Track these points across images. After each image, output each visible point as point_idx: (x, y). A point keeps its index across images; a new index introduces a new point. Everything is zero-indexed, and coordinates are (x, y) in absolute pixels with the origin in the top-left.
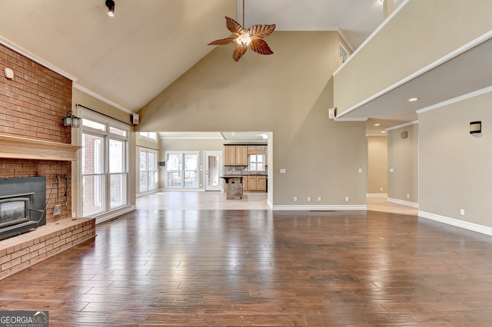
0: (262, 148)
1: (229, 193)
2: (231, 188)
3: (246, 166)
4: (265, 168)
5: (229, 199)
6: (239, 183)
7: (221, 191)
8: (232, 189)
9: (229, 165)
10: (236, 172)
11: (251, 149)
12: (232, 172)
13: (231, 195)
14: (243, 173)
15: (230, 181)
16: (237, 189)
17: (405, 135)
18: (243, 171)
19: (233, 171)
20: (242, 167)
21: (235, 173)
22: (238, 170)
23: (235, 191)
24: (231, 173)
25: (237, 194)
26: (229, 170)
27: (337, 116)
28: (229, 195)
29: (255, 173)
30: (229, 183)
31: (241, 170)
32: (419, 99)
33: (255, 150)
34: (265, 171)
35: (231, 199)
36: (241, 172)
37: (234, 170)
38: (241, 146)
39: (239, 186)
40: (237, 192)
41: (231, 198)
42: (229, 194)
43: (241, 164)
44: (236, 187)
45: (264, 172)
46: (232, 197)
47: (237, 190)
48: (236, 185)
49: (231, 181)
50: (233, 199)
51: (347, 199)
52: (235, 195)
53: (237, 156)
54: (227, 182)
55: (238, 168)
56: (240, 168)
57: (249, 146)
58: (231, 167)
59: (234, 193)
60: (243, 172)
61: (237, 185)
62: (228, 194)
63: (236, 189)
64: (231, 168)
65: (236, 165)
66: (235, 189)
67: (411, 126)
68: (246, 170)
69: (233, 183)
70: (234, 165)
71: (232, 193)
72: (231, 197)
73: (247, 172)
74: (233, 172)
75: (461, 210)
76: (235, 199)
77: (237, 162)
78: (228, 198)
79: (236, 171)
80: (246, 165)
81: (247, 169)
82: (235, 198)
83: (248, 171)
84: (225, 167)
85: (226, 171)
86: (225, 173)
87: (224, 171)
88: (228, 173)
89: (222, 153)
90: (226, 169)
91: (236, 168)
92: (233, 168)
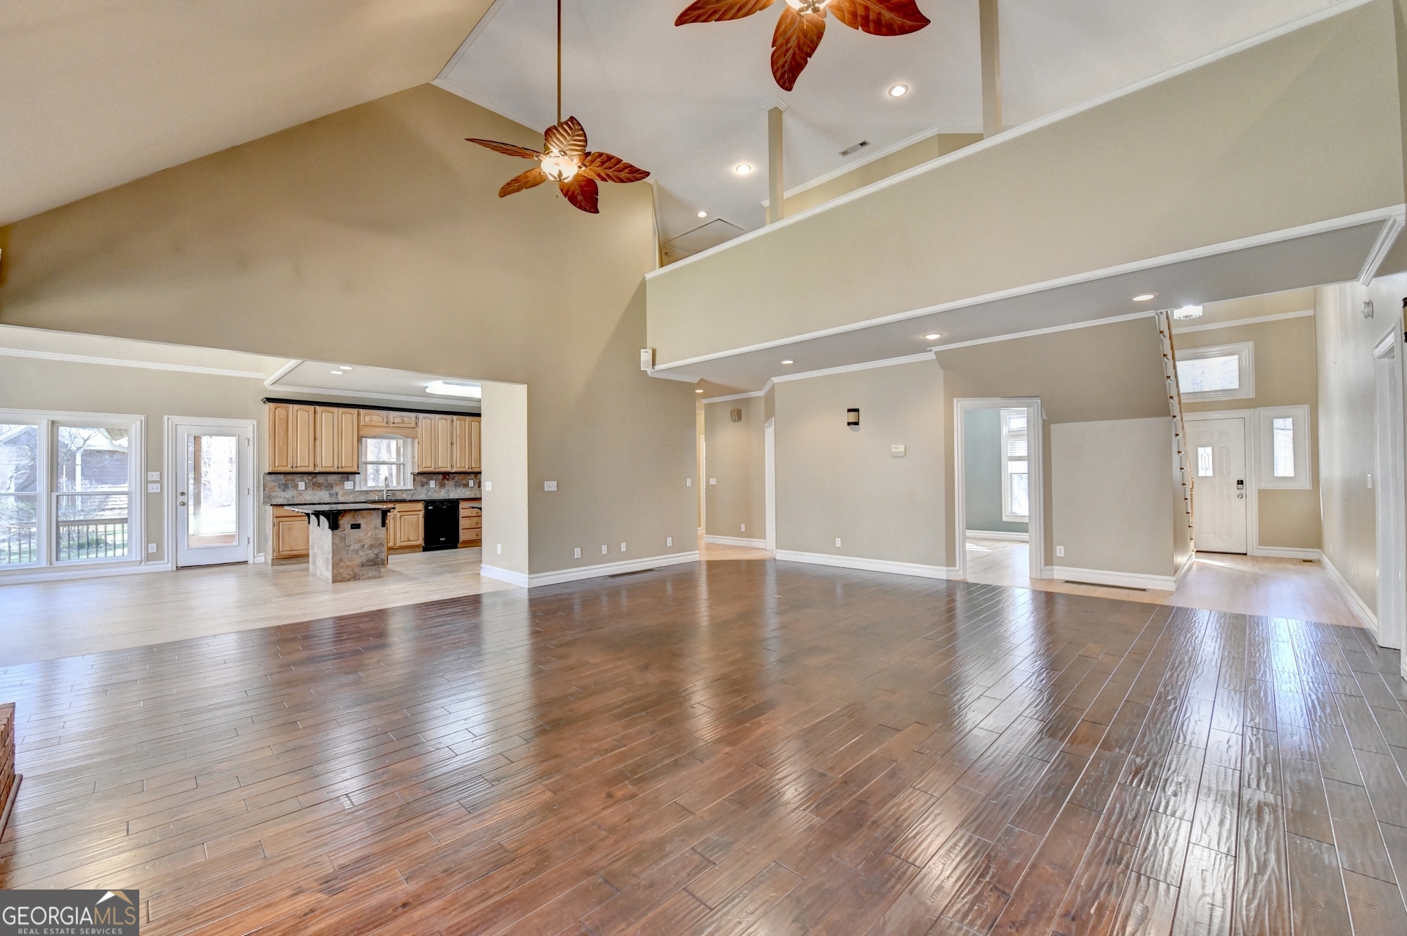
0: (406, 420)
1: (341, 560)
2: (349, 546)
3: (347, 475)
4: (414, 480)
5: (341, 581)
6: (376, 528)
7: (251, 562)
8: (351, 547)
9: (289, 469)
10: (310, 492)
11: (371, 421)
12: (295, 493)
13: (347, 567)
14: (337, 498)
15: (345, 522)
16: (371, 546)
17: (737, 415)
18: (336, 489)
19: (297, 490)
20: (331, 478)
21: (308, 498)
22: (319, 487)
23: (361, 553)
24: (293, 497)
25: (368, 561)
26: (285, 487)
27: (658, 367)
28: (342, 567)
29: (380, 494)
30: (339, 530)
31: (329, 487)
32: (794, 361)
33: (384, 424)
34: (412, 488)
35: (349, 580)
36: (331, 492)
37: (302, 486)
38: (336, 409)
39: (376, 534)
40: (371, 554)
41: (348, 577)
42: (343, 563)
43: (335, 467)
44: (367, 541)
45: (408, 492)
46: (351, 573)
47: (371, 550)
48: (367, 533)
49: (348, 524)
50: (355, 577)
51: (669, 542)
52: (363, 565)
53: (318, 442)
54: (334, 526)
55: (321, 482)
56: (326, 480)
57: (362, 411)
58: (290, 477)
59: (358, 561)
60: (337, 494)
61: (369, 535)
62: (337, 564)
63: (366, 546)
64: (293, 480)
65: (317, 471)
66: (363, 546)
67: (747, 400)
68: (348, 485)
69: (356, 526)
70: (311, 469)
71: (352, 561)
72: (349, 574)
73: (353, 492)
74: (300, 494)
75: (837, 539)
76: (364, 579)
77: (318, 462)
78: (339, 578)
79: (313, 489)
80: (354, 469)
81: (353, 482)
82: (364, 575)
83: (357, 489)
84: (268, 478)
85: (272, 492)
86: (267, 497)
87: (264, 490)
88: (277, 497)
89: (252, 426)
90: (272, 484)
91: (312, 480)
92: (299, 479)
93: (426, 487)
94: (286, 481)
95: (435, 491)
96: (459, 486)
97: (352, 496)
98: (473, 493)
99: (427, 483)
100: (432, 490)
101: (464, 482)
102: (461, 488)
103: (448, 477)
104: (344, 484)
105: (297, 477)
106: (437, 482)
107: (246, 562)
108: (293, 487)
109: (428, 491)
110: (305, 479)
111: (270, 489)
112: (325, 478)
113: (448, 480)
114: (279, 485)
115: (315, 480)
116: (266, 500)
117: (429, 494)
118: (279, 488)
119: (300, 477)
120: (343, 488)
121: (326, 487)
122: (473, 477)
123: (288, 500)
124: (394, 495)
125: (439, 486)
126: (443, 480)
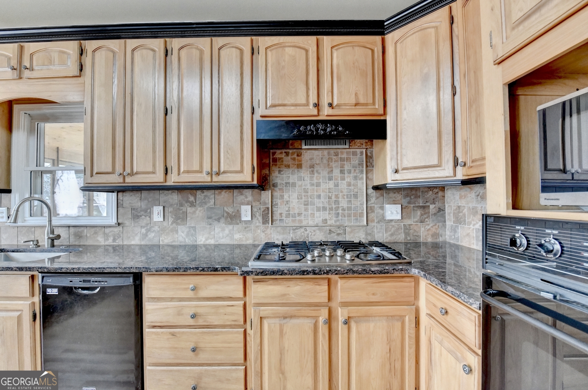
93: (144, 221)
95: (163, 230)
96: (218, 220)
98: (250, 235)
99: (148, 213)
100: (156, 228)
101: (230, 210)
102: (222, 224)
103: (192, 199)
106: (169, 210)
109: (148, 231)
113: (192, 205)
117: (151, 235)
122: (250, 198)
124: (78, 236)
125: (171, 220)
126: (182, 205)
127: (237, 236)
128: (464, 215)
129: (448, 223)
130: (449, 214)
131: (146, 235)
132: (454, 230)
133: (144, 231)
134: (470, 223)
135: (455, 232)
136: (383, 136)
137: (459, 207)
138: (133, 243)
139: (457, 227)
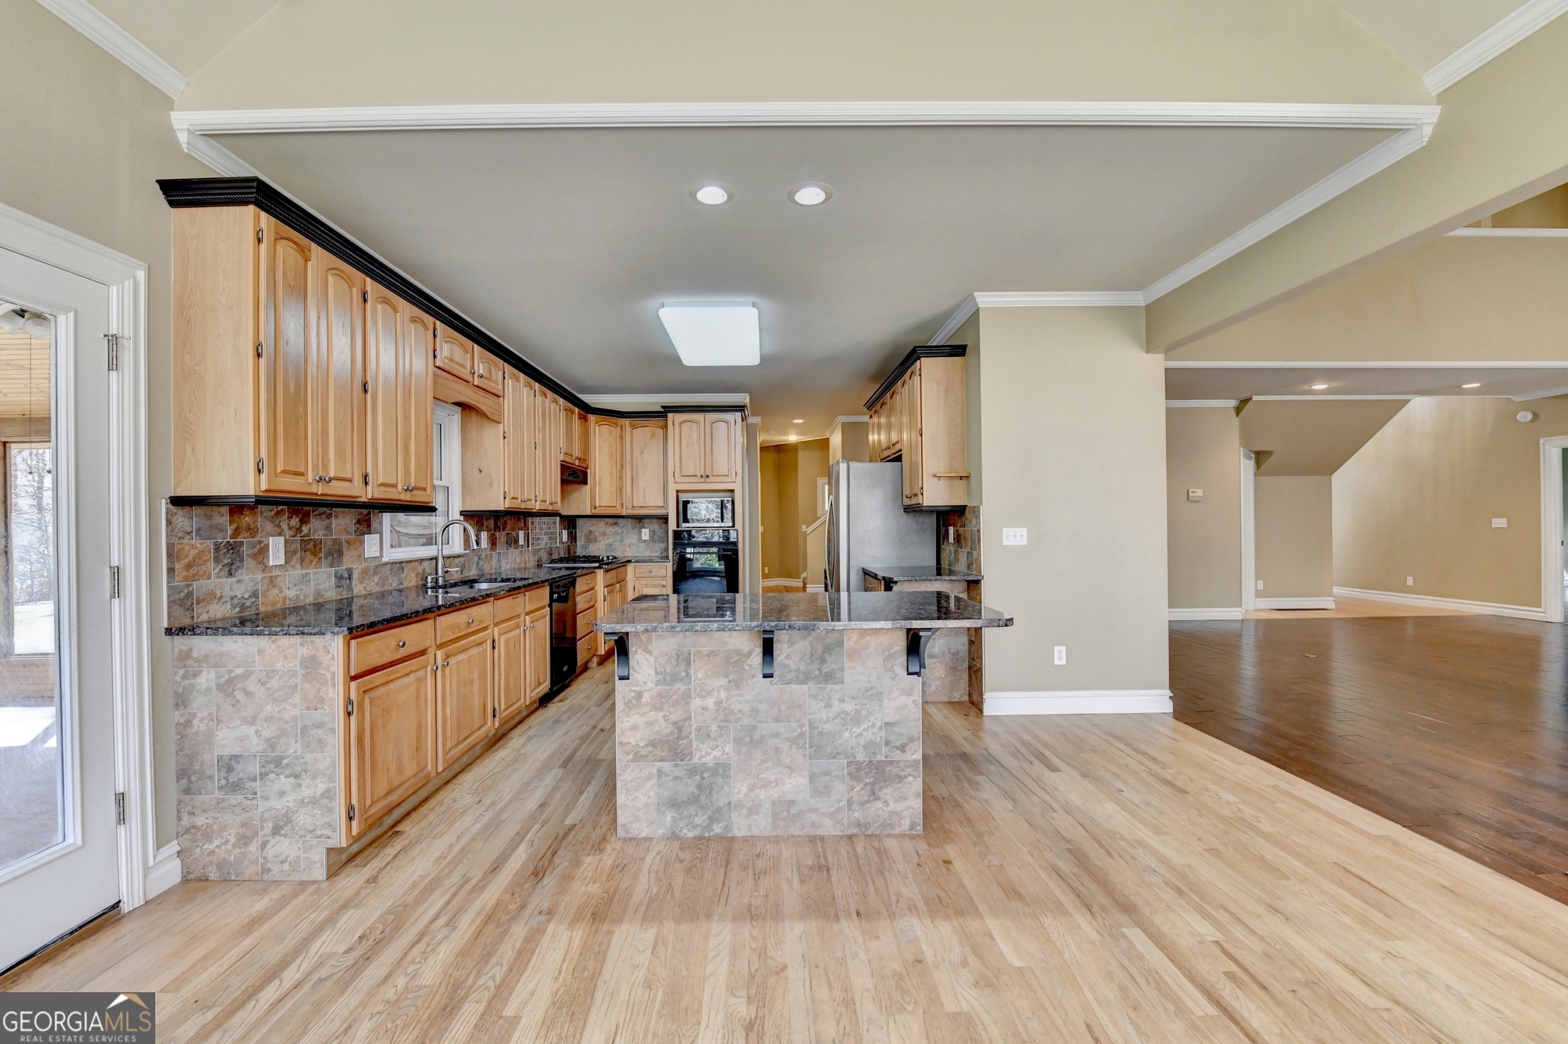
10: (296, 572)
12: (259, 576)
14: (350, 588)
18: (349, 560)
19: (265, 568)
20: (341, 523)
21: (291, 594)
22: (315, 554)
24: (255, 594)
26: (227, 556)
31: (336, 553)
36: (341, 569)
37: (276, 549)
45: (457, 560)
55: (319, 535)
56: (328, 528)
58: (247, 518)
60: (350, 574)
64: (252, 531)
68: (371, 545)
73: (379, 566)
74: (273, 582)
79: (302, 562)
81: (377, 536)
83: (385, 556)
84: (182, 518)
85: (194, 577)
86: (181, 603)
87: (171, 571)
88: (212, 597)
89: (128, 285)
90: (196, 545)
91: (299, 530)
92: (269, 526)
94: (236, 532)
97: (376, 579)
99: (478, 539)
104: (362, 542)
105: (262, 519)
106: (489, 533)
107: (110, 915)
108: (255, 556)
110: (284, 526)
111: (189, 566)
112: (325, 523)
113: (500, 529)
114: (217, 549)
115: (305, 529)
116: (179, 612)
118: (217, 560)
119: (272, 520)
120: (361, 557)
121: (329, 554)
123: (243, 607)
125: (490, 545)
126: (495, 531)
127: (518, 560)
128: (596, 536)
129: (578, 543)
130: (580, 537)
131: (478, 564)
132: (585, 547)
133: (476, 559)
134: (600, 541)
135: (586, 548)
136: (586, 484)
137: (591, 531)
138: (472, 573)
139: (589, 545)
